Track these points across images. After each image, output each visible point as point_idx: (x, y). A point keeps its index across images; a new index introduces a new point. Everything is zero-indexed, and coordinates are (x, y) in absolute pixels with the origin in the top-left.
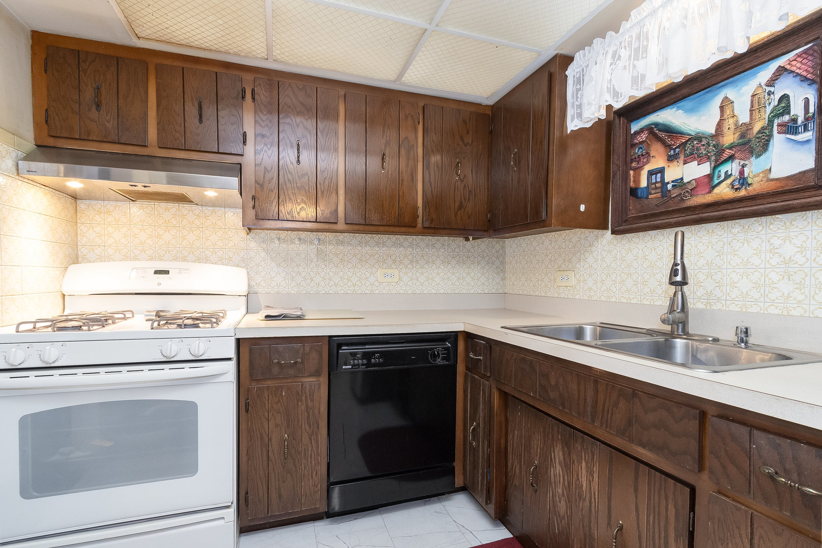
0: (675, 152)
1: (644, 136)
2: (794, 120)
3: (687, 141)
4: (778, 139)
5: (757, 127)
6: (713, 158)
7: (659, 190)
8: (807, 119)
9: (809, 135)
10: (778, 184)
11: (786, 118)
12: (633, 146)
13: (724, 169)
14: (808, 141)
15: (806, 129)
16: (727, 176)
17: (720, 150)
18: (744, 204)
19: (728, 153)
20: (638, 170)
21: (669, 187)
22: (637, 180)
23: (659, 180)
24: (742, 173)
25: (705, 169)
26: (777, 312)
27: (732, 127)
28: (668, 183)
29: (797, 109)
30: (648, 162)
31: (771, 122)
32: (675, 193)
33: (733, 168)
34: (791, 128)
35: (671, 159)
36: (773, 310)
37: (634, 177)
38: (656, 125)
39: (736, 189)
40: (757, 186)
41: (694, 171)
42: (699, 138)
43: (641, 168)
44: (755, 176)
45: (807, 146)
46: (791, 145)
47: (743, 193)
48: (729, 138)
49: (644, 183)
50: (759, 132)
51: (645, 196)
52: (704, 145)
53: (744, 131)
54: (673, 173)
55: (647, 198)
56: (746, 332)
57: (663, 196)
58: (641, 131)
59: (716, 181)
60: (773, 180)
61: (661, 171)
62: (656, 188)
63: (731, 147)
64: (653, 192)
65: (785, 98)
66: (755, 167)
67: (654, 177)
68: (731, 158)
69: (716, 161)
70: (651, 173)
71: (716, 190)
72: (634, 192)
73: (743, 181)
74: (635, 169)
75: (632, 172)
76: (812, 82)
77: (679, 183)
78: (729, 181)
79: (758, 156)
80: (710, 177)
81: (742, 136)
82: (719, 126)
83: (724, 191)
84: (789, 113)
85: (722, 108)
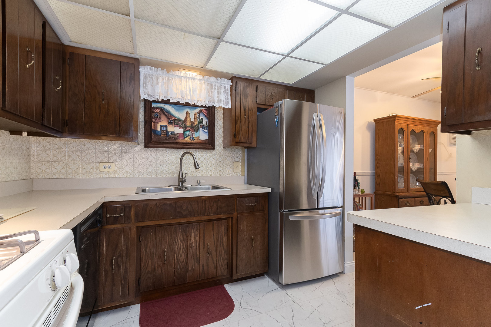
0: (171, 121)
1: (158, 111)
2: (204, 126)
3: (176, 120)
4: (200, 129)
5: (196, 124)
6: (184, 128)
7: (165, 134)
8: (206, 126)
9: (206, 131)
10: (201, 141)
11: (202, 124)
12: (154, 112)
13: (188, 133)
14: (207, 132)
15: (206, 129)
16: (188, 136)
17: (186, 127)
18: (194, 145)
19: (188, 128)
20: (156, 123)
21: (170, 133)
22: (156, 126)
23: (165, 130)
24: (192, 135)
25: (181, 131)
26: (200, 176)
27: (189, 121)
28: (169, 132)
29: (204, 123)
30: (160, 121)
31: (199, 124)
32: (172, 136)
33: (189, 133)
34: (203, 127)
35: (170, 123)
36: (199, 175)
37: (154, 125)
38: (164, 109)
39: (191, 140)
40: (196, 141)
41: (178, 131)
42: (180, 120)
43: (157, 123)
44: (196, 138)
45: (206, 133)
46: (203, 132)
47: (193, 141)
48: (188, 124)
49: (159, 129)
50: (196, 125)
51: (160, 134)
52: (181, 123)
53: (193, 123)
54: (171, 129)
55: (160, 135)
56: (200, 181)
57: (167, 136)
58: (157, 108)
59: (185, 136)
60: (200, 140)
61: (166, 127)
62: (164, 132)
63: (189, 127)
64: (163, 133)
65: (202, 119)
66: (196, 135)
67: (163, 128)
68: (189, 130)
69: (185, 130)
70: (162, 126)
71: (186, 139)
72: (155, 131)
73: (193, 138)
74: (154, 122)
75: (153, 123)
76: (207, 118)
77: (173, 133)
78: (189, 137)
79: (196, 132)
80: (183, 134)
81: (192, 125)
82: (186, 119)
83: (187, 140)
84: (203, 123)
85: (187, 114)
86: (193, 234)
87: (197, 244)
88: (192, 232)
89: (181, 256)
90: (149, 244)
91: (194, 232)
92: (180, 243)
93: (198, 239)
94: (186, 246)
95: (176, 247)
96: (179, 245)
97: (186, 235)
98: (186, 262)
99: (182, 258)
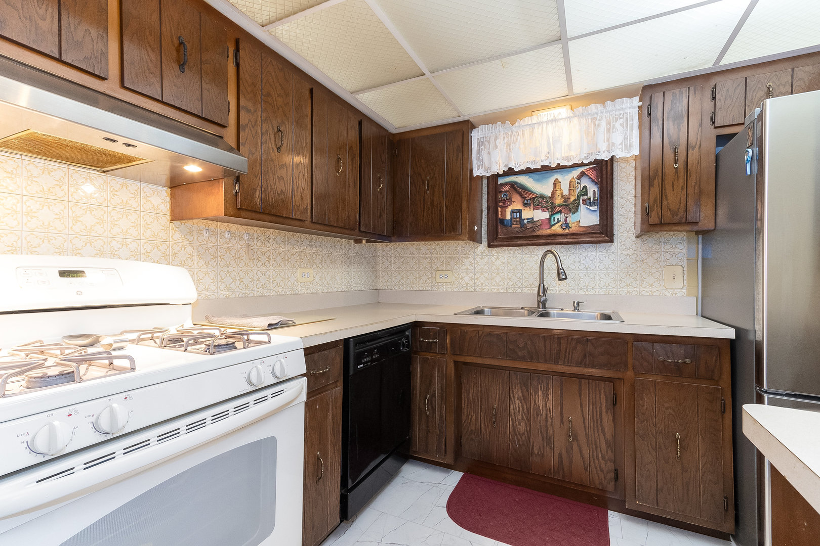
0: (527, 202)
1: (507, 188)
2: (589, 199)
3: (535, 197)
4: (582, 207)
5: (572, 198)
6: (550, 210)
7: (518, 223)
8: (594, 200)
9: (595, 208)
10: (585, 229)
11: (585, 197)
12: (501, 192)
13: (557, 217)
14: (596, 211)
15: (594, 205)
16: (558, 221)
17: (554, 207)
18: (569, 237)
19: (558, 209)
20: (504, 208)
21: (525, 222)
22: (504, 214)
23: (518, 216)
24: (566, 220)
25: (546, 215)
26: (583, 293)
27: (560, 196)
28: (525, 219)
29: (590, 194)
30: (510, 205)
31: (579, 198)
32: (529, 226)
33: (561, 217)
34: (588, 202)
35: (526, 205)
36: (581, 292)
37: (501, 212)
38: (516, 183)
39: (564, 229)
40: (574, 229)
41: (540, 215)
42: (542, 197)
43: (506, 207)
44: (572, 223)
45: (595, 213)
46: (588, 211)
47: (567, 231)
48: (558, 201)
49: (508, 217)
50: (573, 201)
51: (510, 225)
52: (545, 202)
53: (566, 199)
54: (527, 214)
55: (511, 226)
56: (578, 304)
57: (521, 227)
58: (506, 184)
59: (553, 223)
60: (581, 227)
61: (520, 211)
62: (517, 221)
63: (559, 206)
64: (514, 223)
65: (585, 187)
66: (572, 219)
67: (515, 214)
68: (560, 212)
69: (552, 212)
70: (513, 212)
71: (553, 228)
72: (502, 221)
73: (567, 225)
74: (502, 207)
75: (499, 209)
76: (596, 183)
77: (531, 220)
78: (560, 224)
79: (574, 213)
80: (549, 220)
81: (565, 201)
82: (553, 193)
83: (557, 229)
84: (587, 195)
85: (555, 184)
86: (540, 393)
87: (549, 412)
88: (538, 389)
89: (520, 424)
90: (472, 391)
91: (541, 390)
92: (517, 402)
93: (550, 404)
94: (528, 411)
95: (512, 406)
96: (517, 406)
97: (527, 390)
98: (528, 436)
99: (522, 428)
